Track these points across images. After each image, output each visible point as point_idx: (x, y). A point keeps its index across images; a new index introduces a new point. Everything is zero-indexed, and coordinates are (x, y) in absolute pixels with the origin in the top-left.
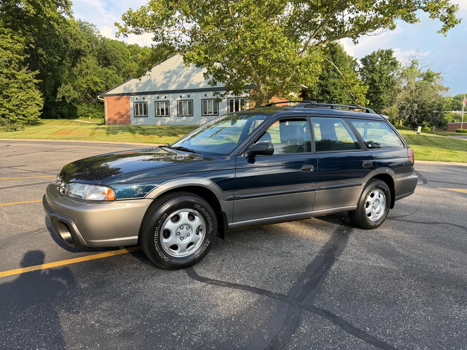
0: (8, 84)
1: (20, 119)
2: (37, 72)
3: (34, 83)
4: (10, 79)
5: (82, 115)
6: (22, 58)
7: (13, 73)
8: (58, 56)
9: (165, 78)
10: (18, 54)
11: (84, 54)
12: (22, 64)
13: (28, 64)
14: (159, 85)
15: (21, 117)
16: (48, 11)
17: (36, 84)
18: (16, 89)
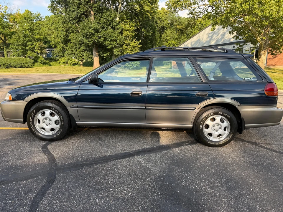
0: (126, 49)
1: (130, 66)
2: (140, 41)
3: (138, 47)
4: (128, 46)
5: (165, 64)
6: (133, 34)
7: (129, 43)
8: (151, 31)
9: (209, 37)
10: (132, 32)
11: (166, 28)
12: (133, 37)
13: (136, 37)
14: (204, 42)
15: (131, 65)
16: (146, 7)
17: (139, 48)
18: (130, 51)
